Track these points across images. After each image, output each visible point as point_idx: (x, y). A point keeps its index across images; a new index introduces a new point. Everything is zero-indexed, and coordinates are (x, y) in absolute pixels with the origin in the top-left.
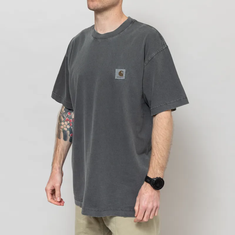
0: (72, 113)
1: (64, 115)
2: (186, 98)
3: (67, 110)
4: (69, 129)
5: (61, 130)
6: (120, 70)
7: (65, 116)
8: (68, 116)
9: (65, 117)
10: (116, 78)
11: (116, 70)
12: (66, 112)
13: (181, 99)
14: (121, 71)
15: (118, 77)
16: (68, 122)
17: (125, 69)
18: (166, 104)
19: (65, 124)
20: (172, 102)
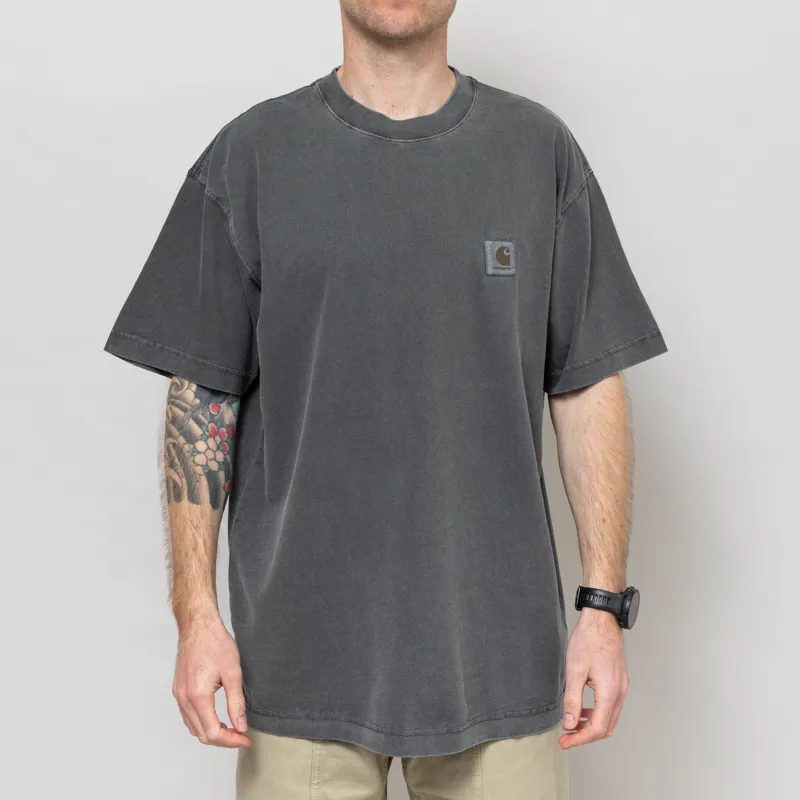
0: (222, 405)
1: (201, 416)
2: (659, 334)
3: (206, 395)
4: (223, 463)
5: (199, 470)
6: (499, 244)
7: (203, 418)
8: (212, 416)
9: (206, 422)
10: (490, 271)
11: (488, 244)
12: (205, 404)
13: (645, 339)
14: (501, 250)
15: (497, 268)
16: (218, 439)
17: (511, 241)
18: (610, 354)
19: (209, 448)
20: (621, 347)
